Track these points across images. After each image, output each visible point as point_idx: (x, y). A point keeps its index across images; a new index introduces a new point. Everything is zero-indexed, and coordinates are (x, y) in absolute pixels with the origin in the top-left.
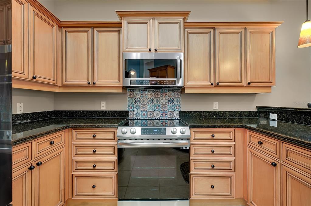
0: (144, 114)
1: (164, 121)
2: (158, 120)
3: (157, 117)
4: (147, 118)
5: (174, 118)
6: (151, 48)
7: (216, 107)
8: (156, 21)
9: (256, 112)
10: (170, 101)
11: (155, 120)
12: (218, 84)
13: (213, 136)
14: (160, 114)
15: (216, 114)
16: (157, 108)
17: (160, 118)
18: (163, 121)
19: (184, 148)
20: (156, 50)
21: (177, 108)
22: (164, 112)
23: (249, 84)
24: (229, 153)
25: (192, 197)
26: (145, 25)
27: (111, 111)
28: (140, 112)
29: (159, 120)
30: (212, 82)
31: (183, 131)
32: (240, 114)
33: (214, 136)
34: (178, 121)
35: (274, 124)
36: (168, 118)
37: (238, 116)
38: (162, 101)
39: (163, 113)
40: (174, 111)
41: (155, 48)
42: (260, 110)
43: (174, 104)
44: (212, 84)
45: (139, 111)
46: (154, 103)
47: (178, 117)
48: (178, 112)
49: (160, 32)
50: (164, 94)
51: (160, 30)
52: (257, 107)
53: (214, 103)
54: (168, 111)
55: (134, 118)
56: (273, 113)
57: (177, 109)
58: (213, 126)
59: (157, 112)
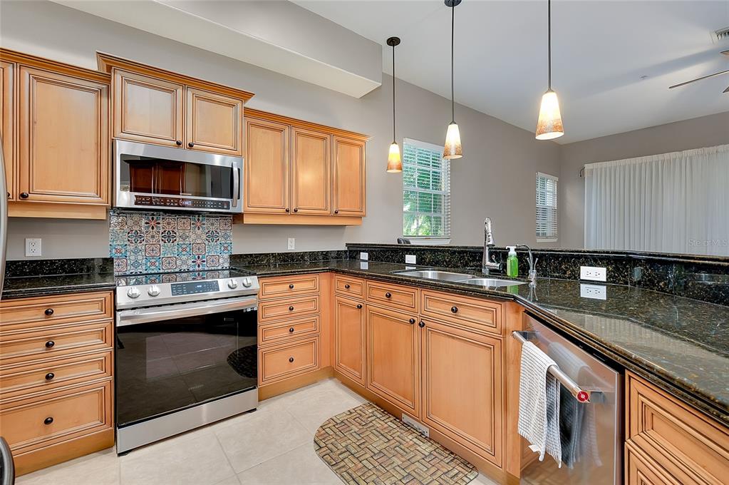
0: (153, 264)
1: (199, 275)
2: (186, 272)
3: (184, 268)
4: (161, 271)
5: (220, 268)
6: (179, 139)
7: (292, 245)
8: (190, 93)
9: (345, 252)
10: (212, 236)
11: (180, 272)
12: (296, 211)
13: (291, 287)
14: (190, 262)
15: (293, 256)
16: (184, 250)
17: (191, 269)
18: (197, 274)
19: (249, 310)
20: (191, 146)
21: (226, 248)
22: (199, 257)
23: (336, 213)
24: (312, 308)
25: (261, 383)
26: (168, 95)
27: (59, 260)
28: (143, 259)
29: (189, 271)
30: (287, 207)
31: (234, 283)
32: (326, 255)
33: (293, 287)
34: (227, 272)
35: (364, 266)
36: (206, 269)
37: (323, 259)
38: (193, 237)
39: (195, 259)
40: (176, 256)
41: (190, 141)
42: (351, 249)
43: (218, 242)
44: (287, 211)
45: (140, 257)
46: (177, 240)
47: (227, 265)
48: (226, 256)
49: (198, 114)
50: (199, 224)
51: (198, 109)
52: (347, 244)
53: (289, 239)
54: (207, 254)
55: (128, 273)
56: (363, 251)
57: (226, 251)
58: (292, 272)
59: (184, 258)
